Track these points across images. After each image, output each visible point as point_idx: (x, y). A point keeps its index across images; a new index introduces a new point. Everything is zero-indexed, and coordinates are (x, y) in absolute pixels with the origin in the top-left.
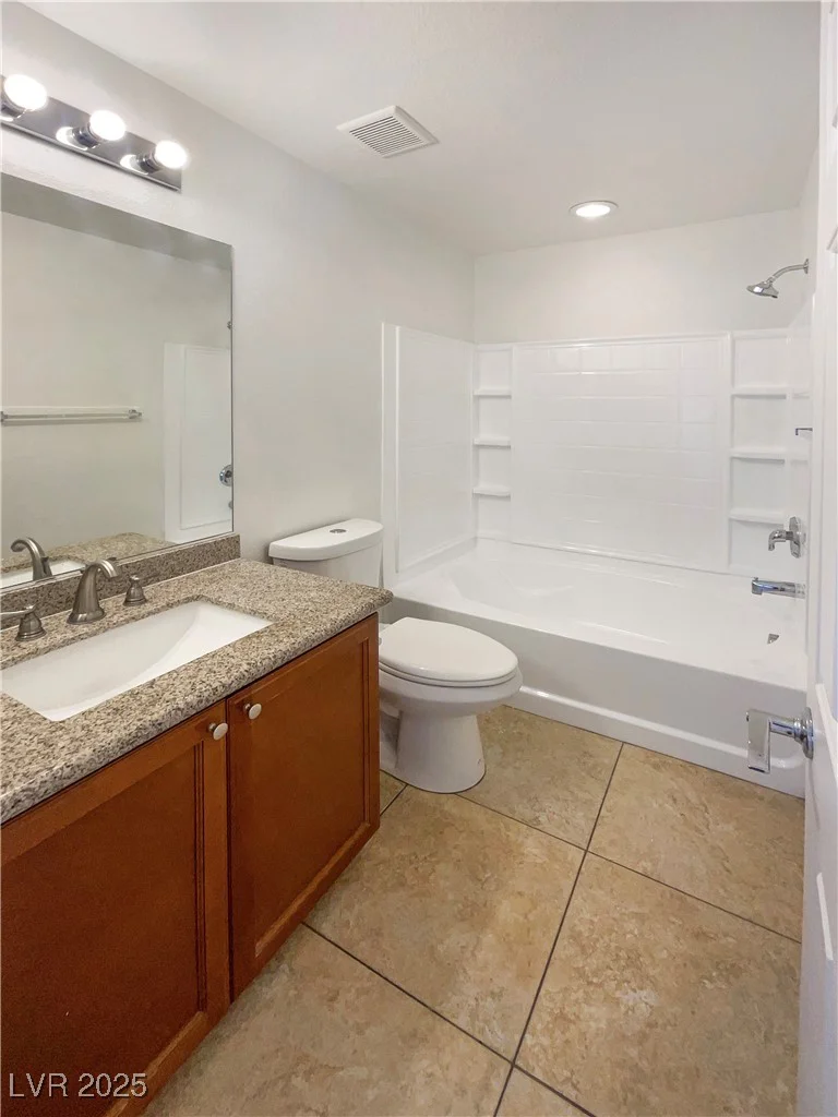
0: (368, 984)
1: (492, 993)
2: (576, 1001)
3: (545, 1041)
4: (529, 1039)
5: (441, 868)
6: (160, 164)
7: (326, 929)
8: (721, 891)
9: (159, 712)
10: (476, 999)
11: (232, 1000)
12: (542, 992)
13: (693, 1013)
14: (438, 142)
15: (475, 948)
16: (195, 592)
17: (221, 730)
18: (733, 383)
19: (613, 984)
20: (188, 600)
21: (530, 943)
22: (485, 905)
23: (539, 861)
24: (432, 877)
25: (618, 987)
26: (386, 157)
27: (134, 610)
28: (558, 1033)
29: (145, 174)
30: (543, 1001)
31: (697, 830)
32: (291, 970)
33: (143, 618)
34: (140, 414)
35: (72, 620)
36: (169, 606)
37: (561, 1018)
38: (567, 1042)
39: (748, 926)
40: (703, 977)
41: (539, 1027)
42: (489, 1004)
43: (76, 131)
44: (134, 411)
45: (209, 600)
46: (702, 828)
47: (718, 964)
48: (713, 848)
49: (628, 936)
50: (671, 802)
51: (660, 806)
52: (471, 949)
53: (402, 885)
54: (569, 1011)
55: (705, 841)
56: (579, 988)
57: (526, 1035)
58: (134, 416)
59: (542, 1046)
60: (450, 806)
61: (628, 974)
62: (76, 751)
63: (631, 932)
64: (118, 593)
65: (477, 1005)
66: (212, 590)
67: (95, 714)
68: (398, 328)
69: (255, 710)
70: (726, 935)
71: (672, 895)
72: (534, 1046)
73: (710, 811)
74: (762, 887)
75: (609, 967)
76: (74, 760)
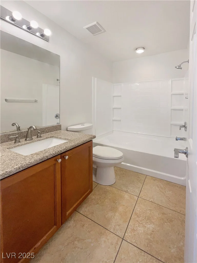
0: (91, 223)
1: (118, 225)
2: (137, 227)
3: (130, 234)
4: (126, 234)
5: (106, 200)
6: (45, 35)
7: (81, 212)
8: (168, 205)
9: (47, 154)
10: (115, 226)
11: (62, 225)
12: (129, 225)
13: (162, 229)
14: (106, 31)
15: (114, 216)
16: (52, 136)
17: (60, 160)
18: (172, 91)
19: (145, 223)
20: (51, 137)
21: (126, 215)
22: (116, 208)
23: (128, 199)
24: (104, 202)
25: (146, 224)
26: (94, 35)
27: (39, 139)
28: (133, 233)
29: (41, 37)
30: (129, 226)
31: (163, 193)
32: (74, 220)
33: (41, 140)
34: (37, 101)
35: (26, 140)
36: (47, 138)
37: (133, 230)
38: (135, 235)
39: (174, 212)
40: (164, 222)
41: (129, 232)
42: (117, 227)
43: (27, 26)
44: (36, 100)
45: (55, 137)
46: (164, 192)
47: (168, 219)
48: (167, 196)
49: (148, 214)
50: (157, 187)
51: (155, 188)
52: (113, 216)
53: (98, 203)
54: (135, 228)
55: (165, 195)
56: (137, 224)
57: (126, 233)
58: (36, 101)
59: (129, 235)
60: (108, 188)
61: (148, 221)
62: (31, 160)
63: (148, 213)
64: (35, 136)
65: (115, 227)
66: (56, 135)
67: (34, 155)
68: (96, 78)
69: (67, 157)
70: (169, 214)
71: (157, 206)
72: (127, 235)
73: (166, 189)
74: (177, 204)
75: (143, 220)
76: (30, 161)
